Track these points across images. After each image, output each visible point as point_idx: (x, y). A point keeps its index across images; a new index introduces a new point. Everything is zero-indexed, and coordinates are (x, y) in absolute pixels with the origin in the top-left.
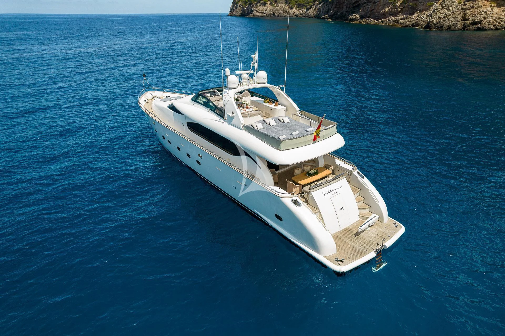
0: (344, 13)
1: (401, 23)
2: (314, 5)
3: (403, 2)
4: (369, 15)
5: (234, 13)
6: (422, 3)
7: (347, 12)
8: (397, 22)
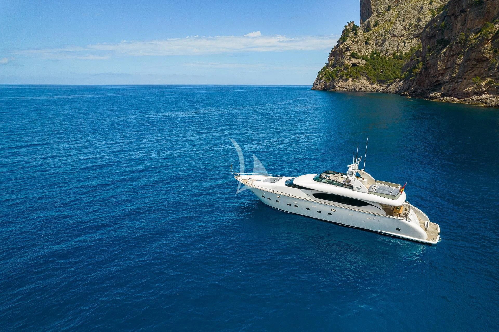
0: (425, 90)
1: (486, 103)
2: (395, 82)
3: (488, 82)
4: (451, 93)
5: (317, 88)
7: (428, 90)
8: (482, 101)
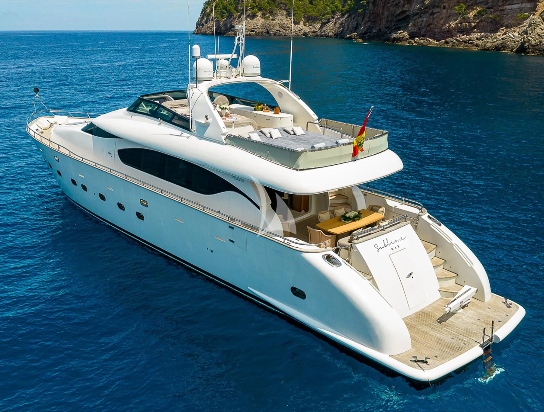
0: (383, 30)
1: (477, 45)
2: (333, 18)
3: (478, 13)
4: (425, 32)
5: (203, 30)
6: (509, 15)
7: (387, 28)
8: (471, 43)
